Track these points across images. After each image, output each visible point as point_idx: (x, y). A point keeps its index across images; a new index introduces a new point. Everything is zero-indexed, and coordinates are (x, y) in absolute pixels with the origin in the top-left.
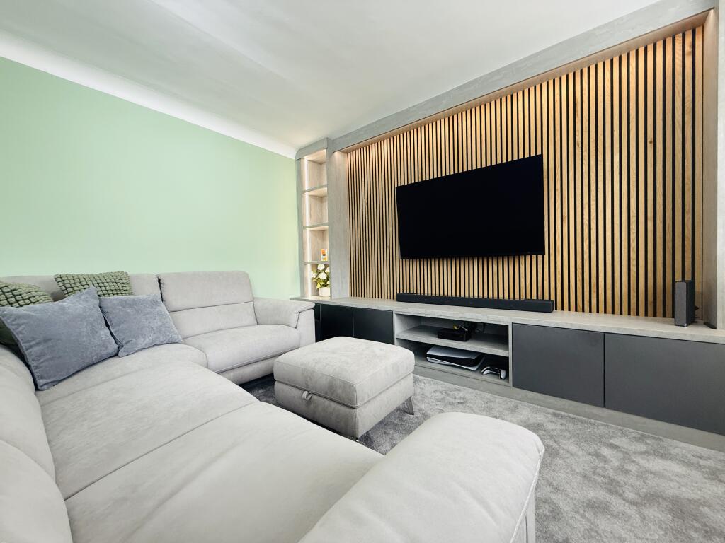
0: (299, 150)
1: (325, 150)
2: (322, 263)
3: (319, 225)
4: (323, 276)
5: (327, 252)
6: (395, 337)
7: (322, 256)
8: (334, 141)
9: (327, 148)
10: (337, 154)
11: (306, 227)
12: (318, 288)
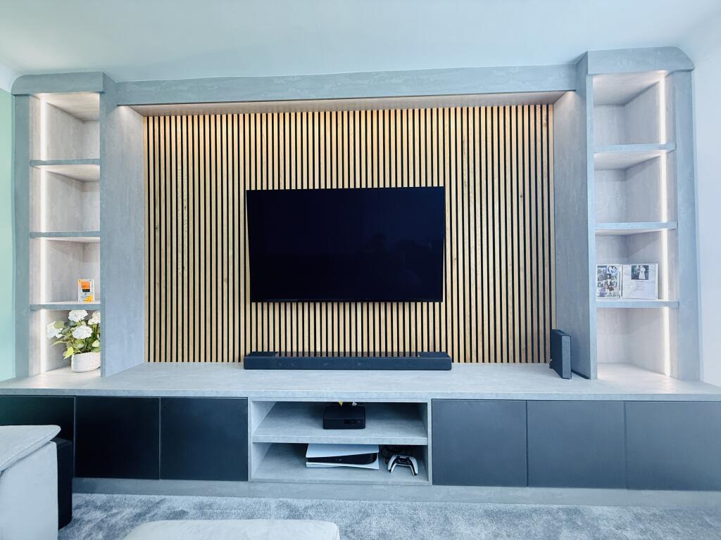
0: (24, 77)
1: (97, 96)
2: (80, 307)
3: (75, 235)
4: (83, 332)
5: (94, 284)
6: (251, 441)
7: (80, 293)
8: (120, 86)
9: (101, 93)
10: (124, 111)
11: (40, 235)
12: (67, 355)
